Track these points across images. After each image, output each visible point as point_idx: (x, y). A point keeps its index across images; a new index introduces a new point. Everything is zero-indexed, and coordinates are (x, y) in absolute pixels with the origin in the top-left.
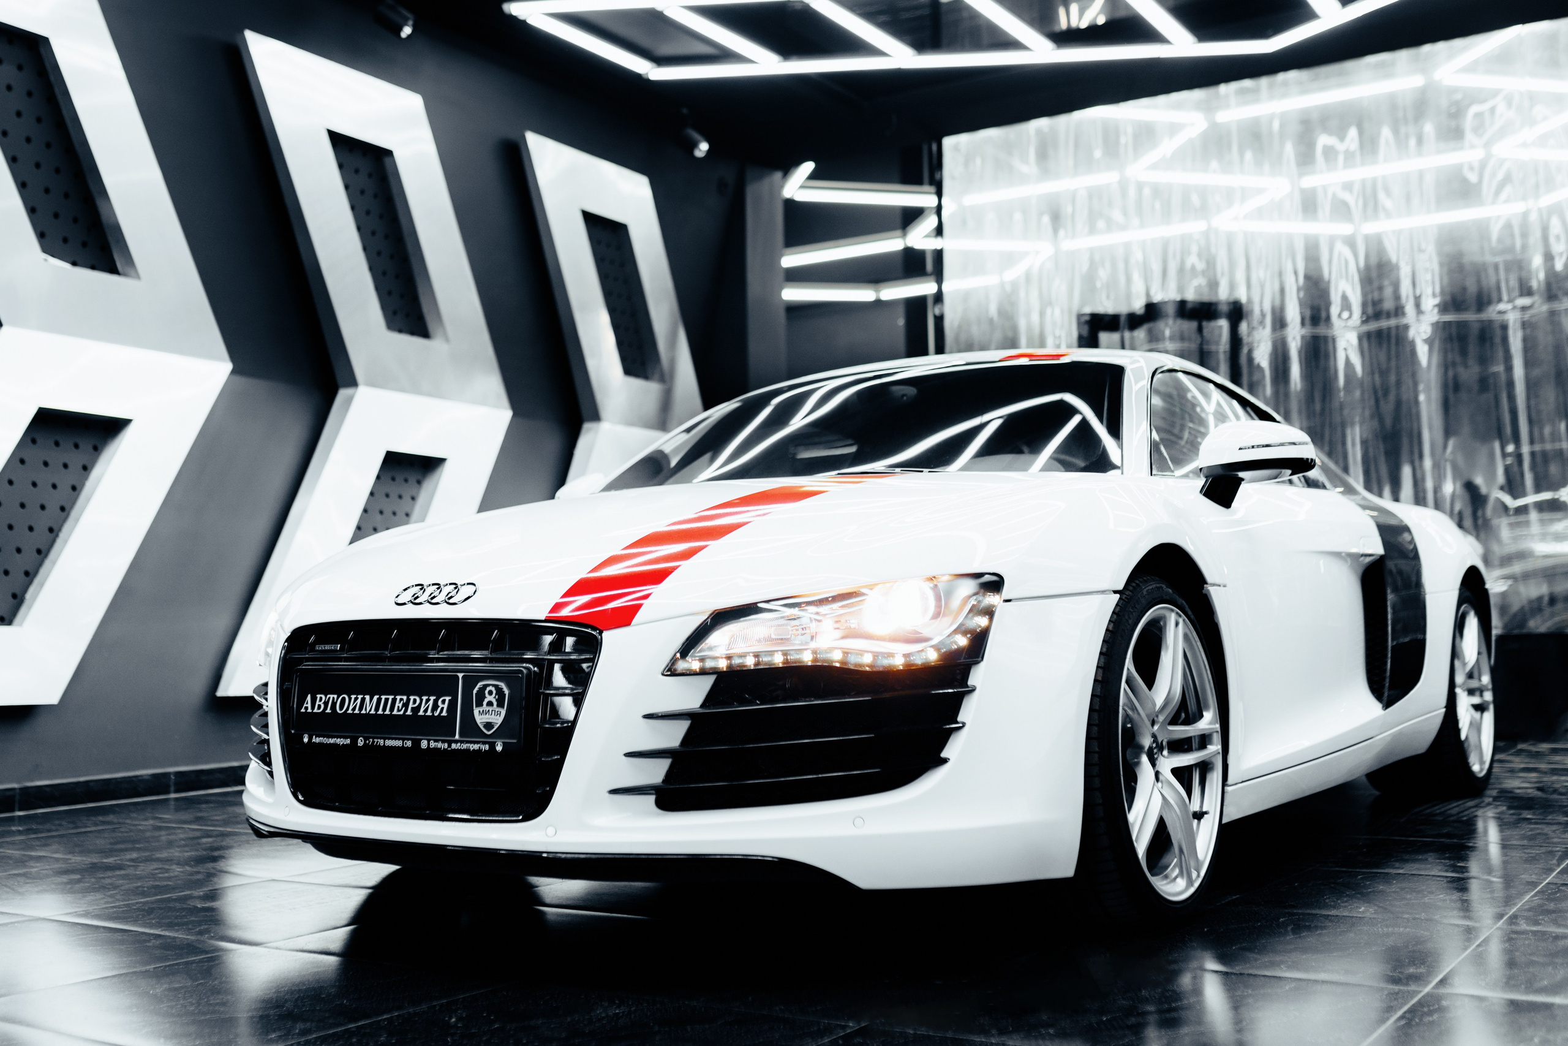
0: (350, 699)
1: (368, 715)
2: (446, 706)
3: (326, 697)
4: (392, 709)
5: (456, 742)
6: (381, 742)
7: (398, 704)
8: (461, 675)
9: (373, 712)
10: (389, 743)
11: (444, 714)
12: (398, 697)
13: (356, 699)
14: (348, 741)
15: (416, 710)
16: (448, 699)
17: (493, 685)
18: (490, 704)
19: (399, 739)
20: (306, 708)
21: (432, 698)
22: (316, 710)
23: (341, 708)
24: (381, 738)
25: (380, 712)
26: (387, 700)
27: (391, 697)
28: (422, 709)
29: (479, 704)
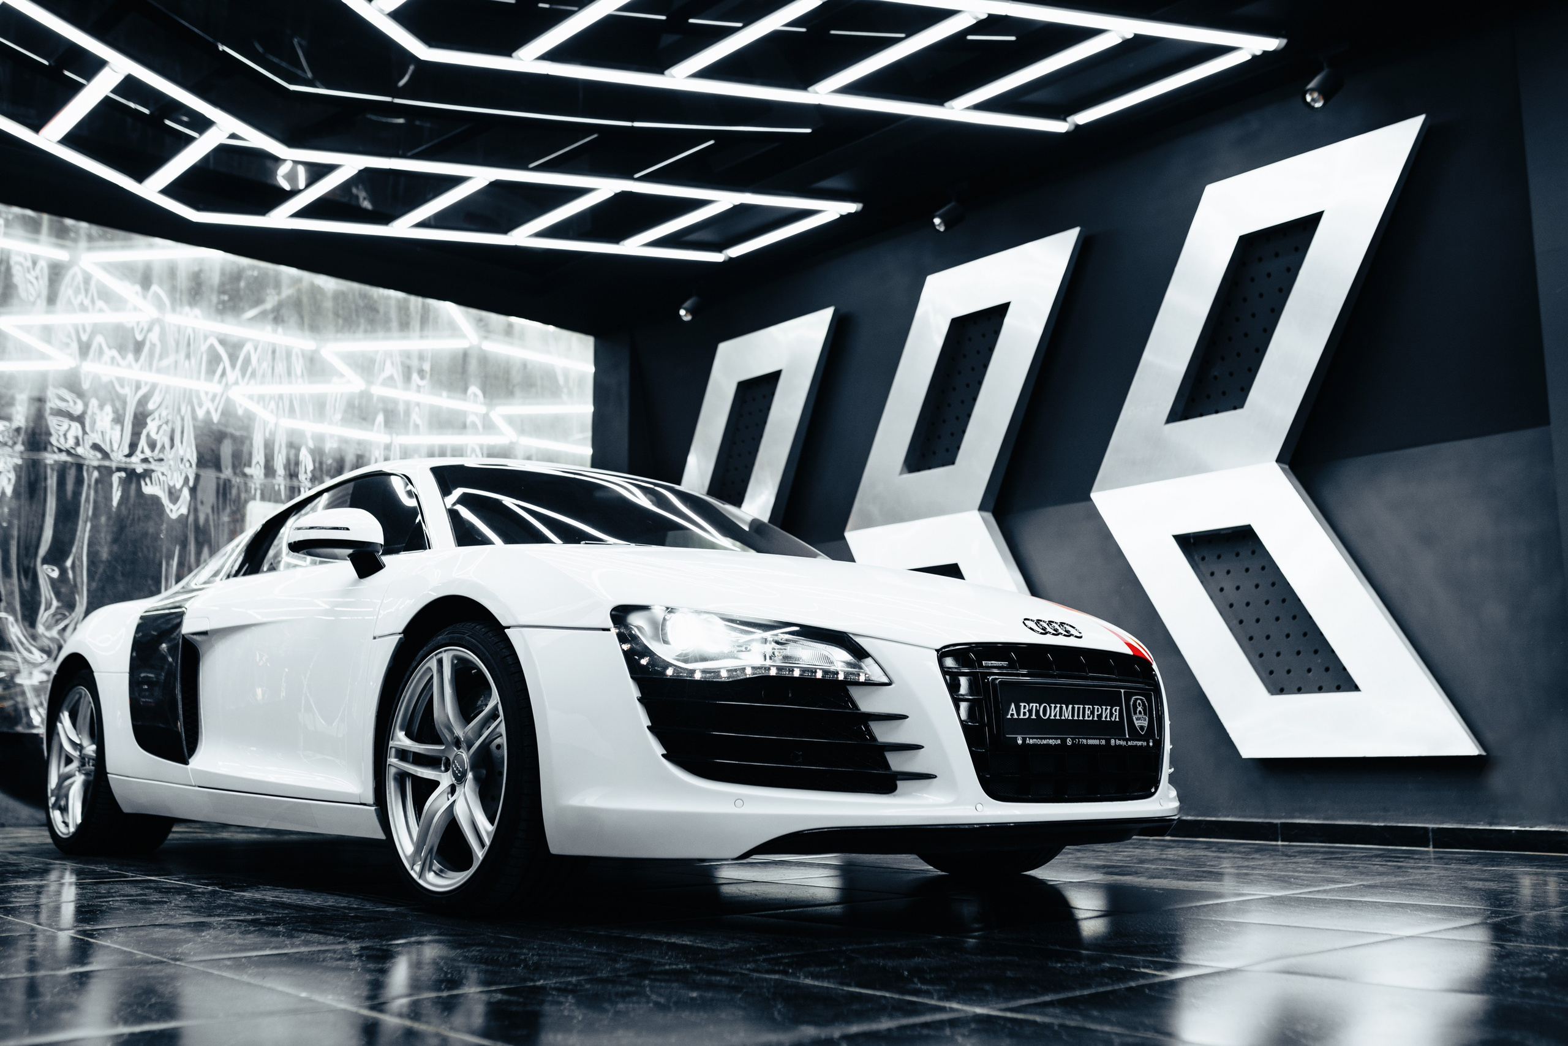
0: (1050, 707)
1: (1067, 720)
4: (1084, 716)
5: (1127, 740)
6: (1085, 741)
8: (1122, 691)
10: (1091, 742)
13: (1055, 707)
14: (1059, 742)
15: (1100, 716)
17: (1140, 699)
18: (1140, 712)
19: (1097, 739)
20: (1012, 715)
22: (1022, 716)
23: (1045, 714)
24: (1084, 738)
28: (1104, 716)
29: (1135, 713)
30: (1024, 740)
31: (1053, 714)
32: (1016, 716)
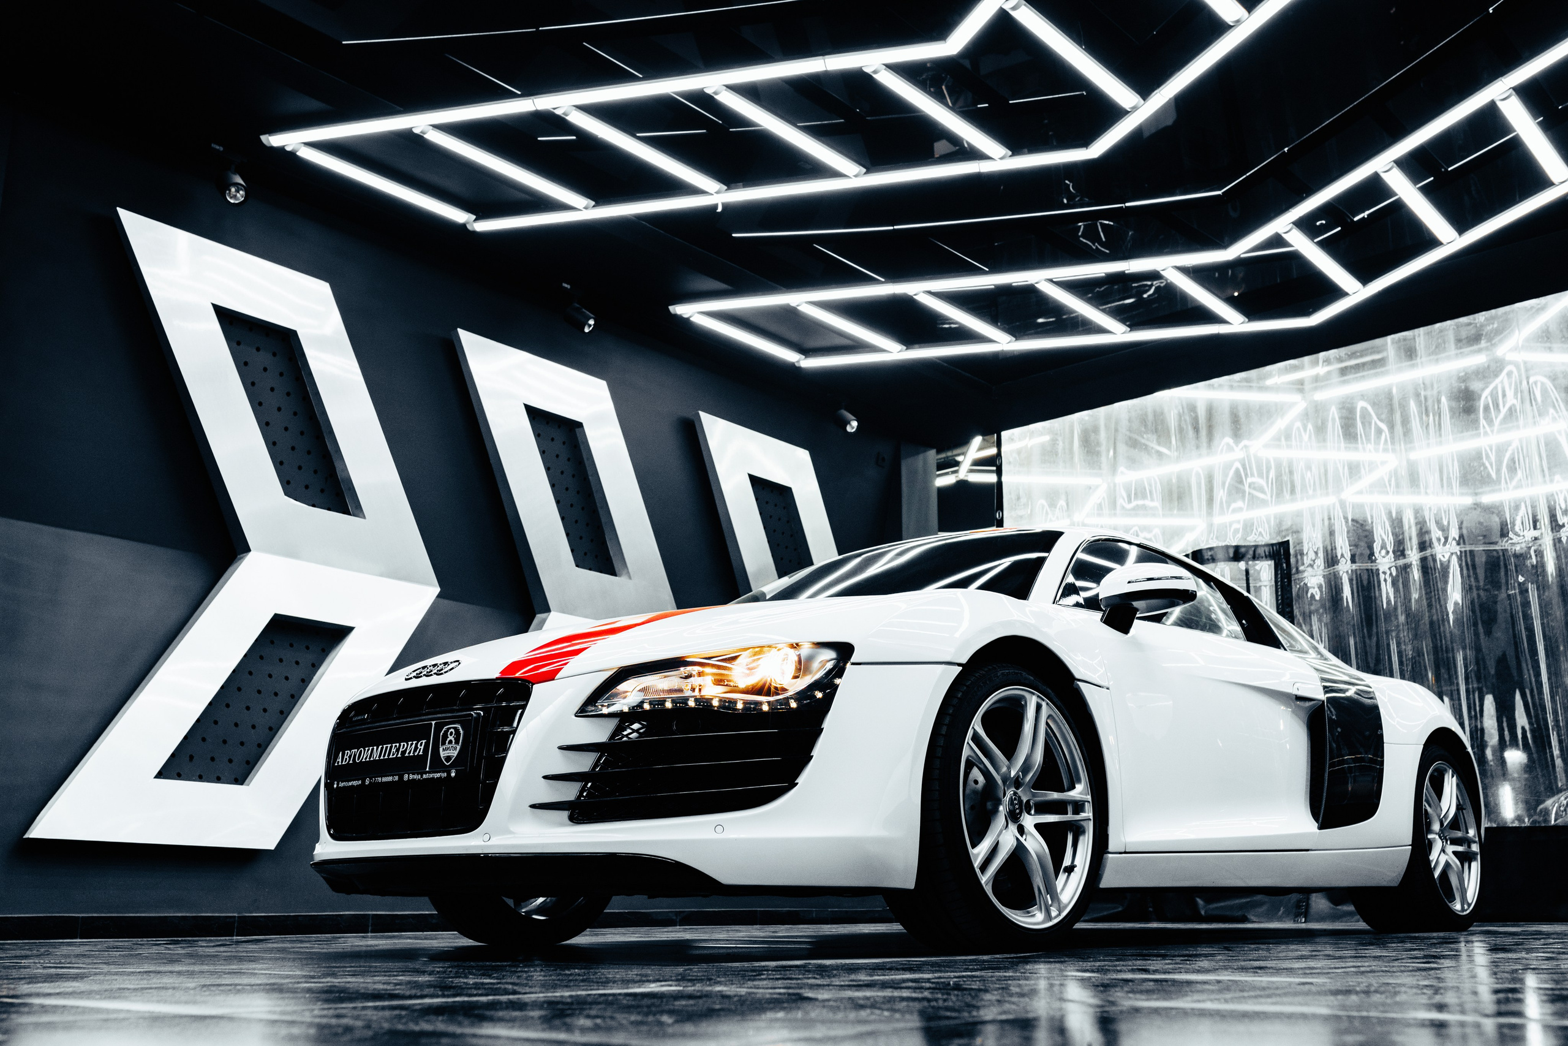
0: (365, 751)
1: (375, 760)
2: (422, 747)
3: (351, 752)
4: (389, 755)
5: (426, 773)
6: (380, 779)
7: (394, 750)
8: (433, 723)
9: (377, 758)
10: (385, 779)
11: (421, 753)
12: (394, 745)
13: (368, 750)
14: (360, 783)
15: (404, 752)
16: (424, 741)
17: (453, 728)
18: (450, 742)
19: (391, 776)
20: (339, 763)
21: (414, 742)
23: (359, 758)
24: (380, 777)
25: (382, 758)
26: (387, 747)
27: (389, 746)
28: (408, 752)
29: (444, 743)
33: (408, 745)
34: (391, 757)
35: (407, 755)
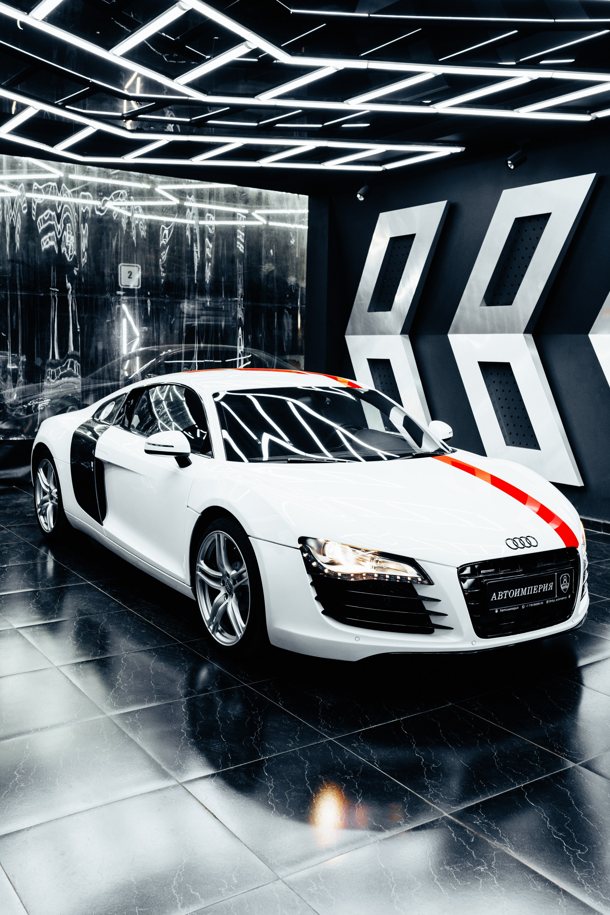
0: (515, 591)
1: (523, 596)
2: (552, 586)
3: (503, 593)
4: (533, 592)
5: (557, 598)
6: (532, 605)
7: (535, 589)
8: (556, 574)
9: (525, 594)
10: (535, 604)
11: (552, 589)
12: (535, 587)
13: (517, 591)
14: (518, 608)
15: (542, 590)
16: (552, 583)
17: (566, 575)
18: (565, 582)
19: (538, 602)
20: (494, 599)
21: (547, 584)
22: (499, 599)
23: (511, 595)
24: (531, 604)
25: (528, 594)
26: (530, 588)
27: (532, 587)
28: (544, 589)
29: (562, 583)
30: (499, 610)
31: (516, 594)
32: (496, 599)
33: (543, 586)
34: (534, 592)
35: (544, 591)
